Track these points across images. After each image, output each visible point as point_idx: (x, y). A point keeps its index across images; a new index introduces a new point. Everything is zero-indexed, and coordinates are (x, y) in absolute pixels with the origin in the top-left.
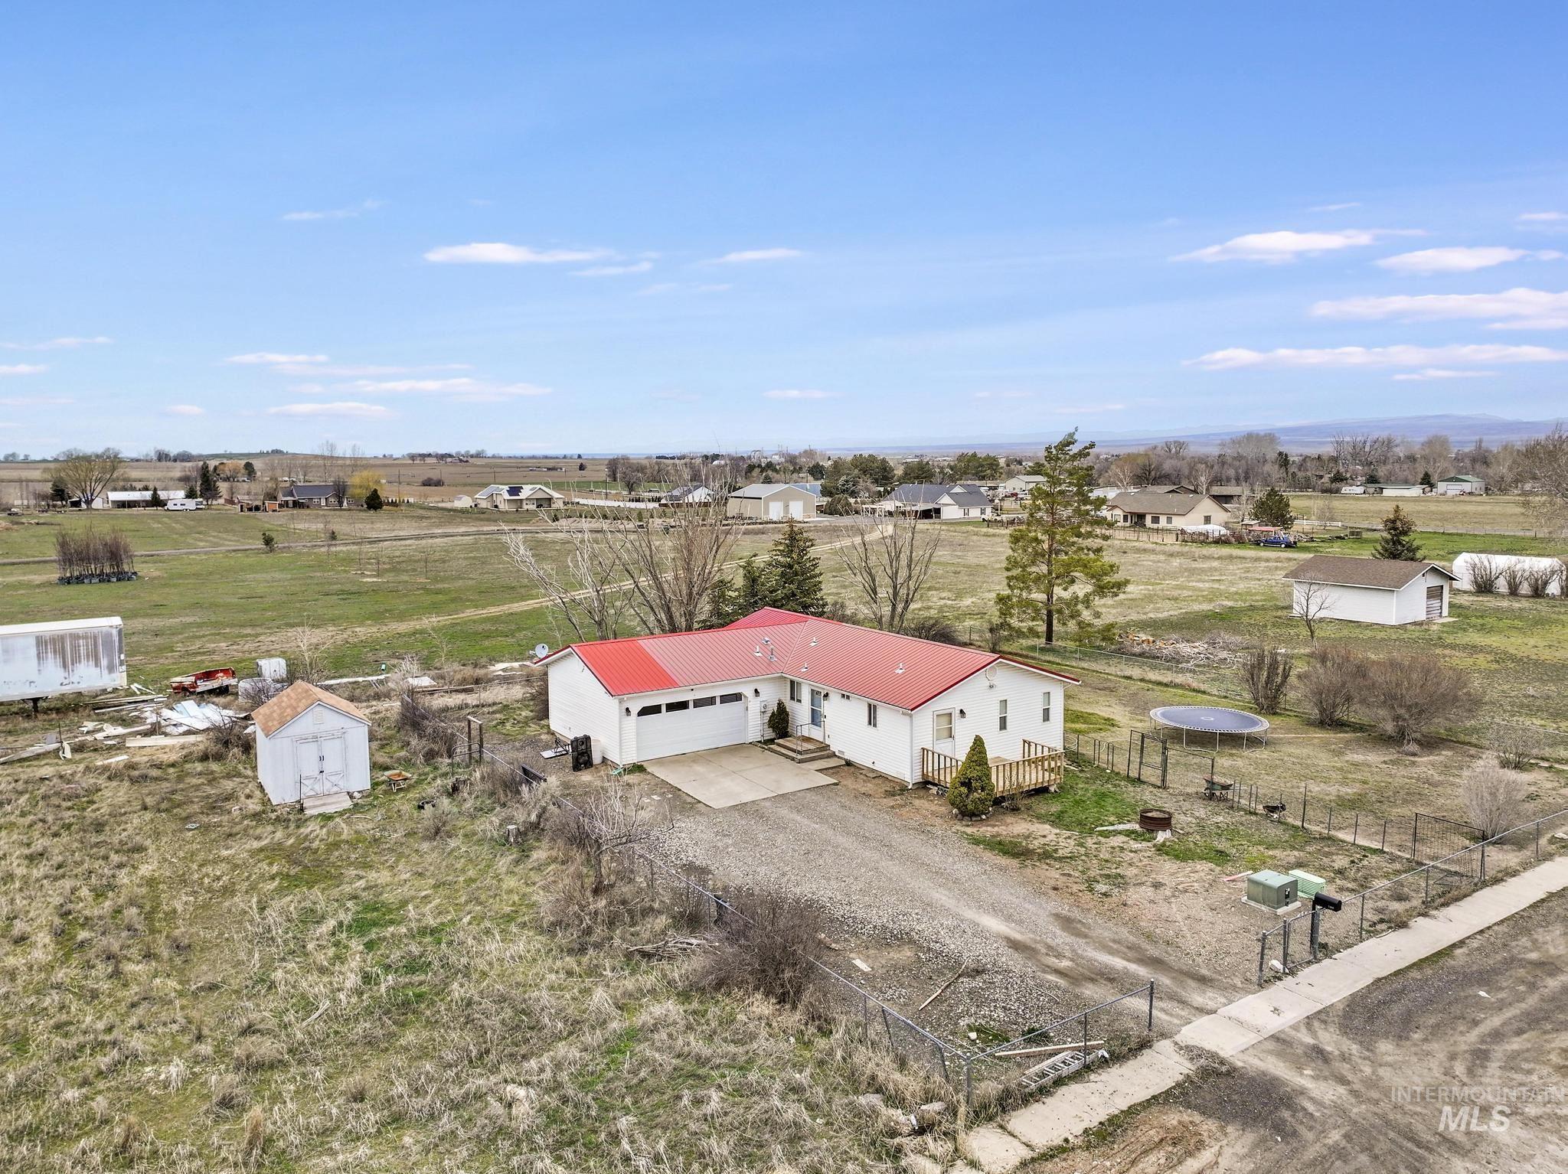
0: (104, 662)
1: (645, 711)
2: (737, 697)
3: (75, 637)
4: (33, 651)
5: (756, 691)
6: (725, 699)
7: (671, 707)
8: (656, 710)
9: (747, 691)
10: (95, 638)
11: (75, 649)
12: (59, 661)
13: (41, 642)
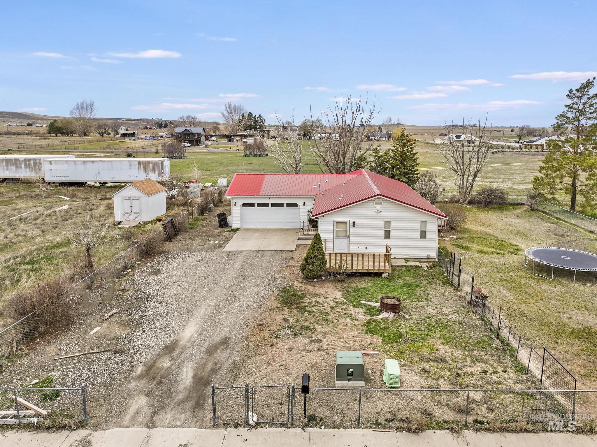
0: (157, 172)
1: (245, 205)
2: (295, 205)
3: (149, 163)
4: (137, 166)
5: (304, 203)
6: (289, 205)
7: (259, 205)
8: (251, 205)
9: (300, 203)
10: (154, 164)
11: (149, 166)
12: (144, 170)
13: (139, 163)
